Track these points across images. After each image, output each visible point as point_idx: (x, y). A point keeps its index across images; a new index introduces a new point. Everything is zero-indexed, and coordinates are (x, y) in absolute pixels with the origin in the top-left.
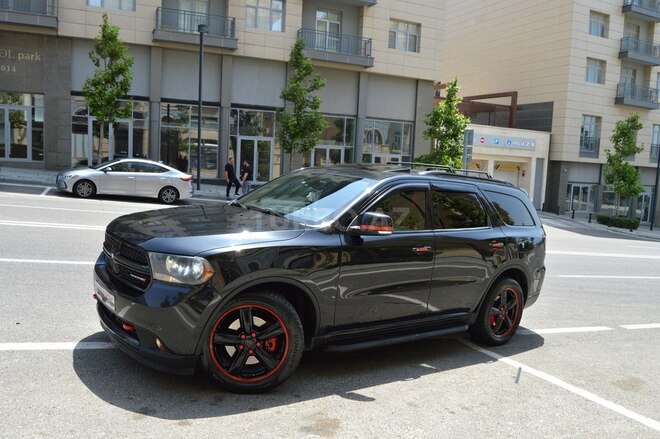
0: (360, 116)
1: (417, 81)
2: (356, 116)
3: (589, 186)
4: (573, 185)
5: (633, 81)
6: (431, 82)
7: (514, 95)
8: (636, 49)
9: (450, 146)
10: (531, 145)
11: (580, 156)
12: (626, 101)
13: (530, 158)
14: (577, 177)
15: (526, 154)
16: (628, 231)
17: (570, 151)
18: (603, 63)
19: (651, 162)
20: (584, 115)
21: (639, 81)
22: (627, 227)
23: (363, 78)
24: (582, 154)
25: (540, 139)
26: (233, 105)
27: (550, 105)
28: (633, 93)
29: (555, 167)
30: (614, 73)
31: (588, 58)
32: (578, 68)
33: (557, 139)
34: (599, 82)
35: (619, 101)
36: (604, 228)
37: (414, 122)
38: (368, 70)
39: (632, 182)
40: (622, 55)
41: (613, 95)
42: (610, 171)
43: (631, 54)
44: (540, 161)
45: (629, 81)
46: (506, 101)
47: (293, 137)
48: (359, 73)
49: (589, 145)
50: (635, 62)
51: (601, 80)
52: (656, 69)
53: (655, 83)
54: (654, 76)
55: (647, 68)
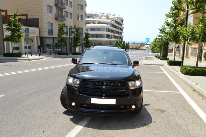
4: (47, 44)
6: (0, 10)
7: (26, 15)
10: (34, 32)
11: (48, 35)
12: (59, 19)
13: (34, 36)
14: (48, 41)
15: (33, 35)
17: (45, 34)
18: (51, 7)
20: (48, 23)
21: (60, 13)
22: (66, 55)
24: (49, 34)
25: (36, 30)
27: (38, 19)
28: (59, 16)
29: (42, 39)
30: (54, 10)
31: (48, 5)
32: (45, 9)
33: (42, 30)
35: (56, 19)
36: (60, 56)
39: (65, 42)
40: (56, 5)
41: (55, 17)
42: (59, 39)
43: (59, 5)
44: (37, 37)
45: (58, 13)
46: (24, 17)
49: (50, 32)
50: (59, 7)
51: (51, 12)
52: (64, 10)
53: (64, 14)
54: (64, 12)
55: (62, 9)
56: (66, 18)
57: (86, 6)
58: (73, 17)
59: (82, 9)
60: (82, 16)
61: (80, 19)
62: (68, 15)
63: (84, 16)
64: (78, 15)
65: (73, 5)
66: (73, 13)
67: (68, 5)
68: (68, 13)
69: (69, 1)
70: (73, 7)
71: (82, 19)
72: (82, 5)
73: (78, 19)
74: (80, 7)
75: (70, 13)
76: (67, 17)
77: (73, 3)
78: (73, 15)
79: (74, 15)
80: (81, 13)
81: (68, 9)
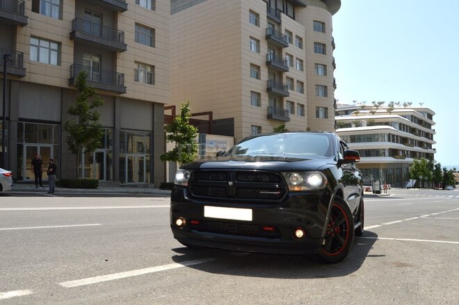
0: (116, 127)
1: (153, 104)
2: (114, 128)
5: (275, 105)
6: (163, 104)
7: (210, 114)
8: (275, 87)
10: (223, 145)
12: (274, 117)
18: (259, 94)
20: (252, 126)
21: (277, 106)
23: (117, 101)
25: (228, 141)
26: (20, 119)
27: (232, 120)
28: (275, 112)
30: (265, 101)
31: (252, 92)
32: (246, 98)
34: (258, 106)
35: (269, 117)
37: (153, 132)
38: (121, 95)
40: (269, 90)
41: (266, 113)
43: (273, 90)
45: (272, 105)
46: (206, 118)
48: (114, 98)
50: (275, 94)
51: (258, 104)
52: (286, 99)
53: (286, 106)
54: (285, 103)
55: (281, 98)
56: (291, 116)
57: (335, 88)
58: (306, 112)
59: (325, 95)
60: (326, 109)
61: (321, 114)
62: (296, 110)
63: (331, 111)
64: (318, 108)
65: (305, 88)
66: (305, 105)
67: (295, 88)
68: (296, 105)
69: (298, 81)
70: (305, 92)
71: (326, 116)
72: (326, 87)
73: (318, 116)
74: (321, 92)
75: (298, 104)
76: (293, 112)
77: (305, 84)
78: (306, 108)
79: (308, 107)
80: (323, 102)
81: (294, 96)
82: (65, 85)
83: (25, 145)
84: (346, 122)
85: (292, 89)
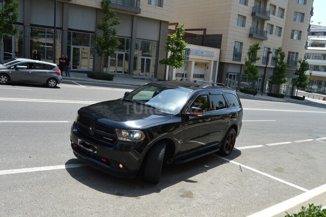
0: (133, 37)
1: (161, 22)
2: (131, 37)
3: (236, 74)
4: (229, 74)
5: (257, 26)
6: (168, 22)
7: (205, 30)
8: (259, 12)
9: (178, 55)
10: (211, 54)
12: (254, 36)
13: (211, 61)
14: (231, 70)
15: (209, 59)
16: (253, 96)
17: (229, 58)
18: (245, 17)
19: (262, 64)
20: (236, 42)
21: (259, 27)
22: (252, 94)
23: (135, 19)
24: (234, 60)
25: (215, 52)
26: (69, 29)
27: (221, 36)
28: (256, 32)
29: (222, 65)
30: (249, 23)
31: (239, 15)
32: (234, 19)
33: (223, 52)
34: (243, 26)
35: (251, 36)
36: (243, 94)
37: (159, 41)
38: (138, 15)
39: (255, 74)
40: (253, 14)
41: (248, 32)
42: (246, 68)
43: (257, 14)
44: (215, 62)
45: (255, 27)
46: (201, 33)
47: (103, 48)
48: (133, 16)
49: (237, 55)
50: (258, 18)
51: (243, 25)
52: (267, 22)
53: (266, 28)
54: (266, 25)
55: (263, 21)
56: (269, 36)
57: (312, 15)
58: (282, 34)
59: (302, 20)
60: (301, 32)
61: (295, 36)
62: (274, 31)
63: (305, 33)
64: (293, 31)
65: (285, 14)
66: (283, 27)
67: (276, 14)
68: (275, 28)
69: (279, 8)
70: (285, 17)
71: (299, 38)
72: (303, 14)
73: (292, 37)
74: (298, 18)
75: (277, 27)
76: (271, 33)
77: (286, 11)
78: (283, 30)
79: (285, 30)
80: (299, 26)
81: (275, 20)
82: (98, 6)
83: (72, 47)
84: (320, 42)
85: (274, 14)
